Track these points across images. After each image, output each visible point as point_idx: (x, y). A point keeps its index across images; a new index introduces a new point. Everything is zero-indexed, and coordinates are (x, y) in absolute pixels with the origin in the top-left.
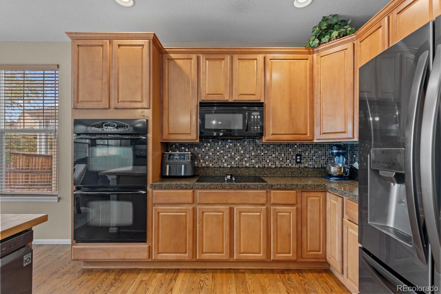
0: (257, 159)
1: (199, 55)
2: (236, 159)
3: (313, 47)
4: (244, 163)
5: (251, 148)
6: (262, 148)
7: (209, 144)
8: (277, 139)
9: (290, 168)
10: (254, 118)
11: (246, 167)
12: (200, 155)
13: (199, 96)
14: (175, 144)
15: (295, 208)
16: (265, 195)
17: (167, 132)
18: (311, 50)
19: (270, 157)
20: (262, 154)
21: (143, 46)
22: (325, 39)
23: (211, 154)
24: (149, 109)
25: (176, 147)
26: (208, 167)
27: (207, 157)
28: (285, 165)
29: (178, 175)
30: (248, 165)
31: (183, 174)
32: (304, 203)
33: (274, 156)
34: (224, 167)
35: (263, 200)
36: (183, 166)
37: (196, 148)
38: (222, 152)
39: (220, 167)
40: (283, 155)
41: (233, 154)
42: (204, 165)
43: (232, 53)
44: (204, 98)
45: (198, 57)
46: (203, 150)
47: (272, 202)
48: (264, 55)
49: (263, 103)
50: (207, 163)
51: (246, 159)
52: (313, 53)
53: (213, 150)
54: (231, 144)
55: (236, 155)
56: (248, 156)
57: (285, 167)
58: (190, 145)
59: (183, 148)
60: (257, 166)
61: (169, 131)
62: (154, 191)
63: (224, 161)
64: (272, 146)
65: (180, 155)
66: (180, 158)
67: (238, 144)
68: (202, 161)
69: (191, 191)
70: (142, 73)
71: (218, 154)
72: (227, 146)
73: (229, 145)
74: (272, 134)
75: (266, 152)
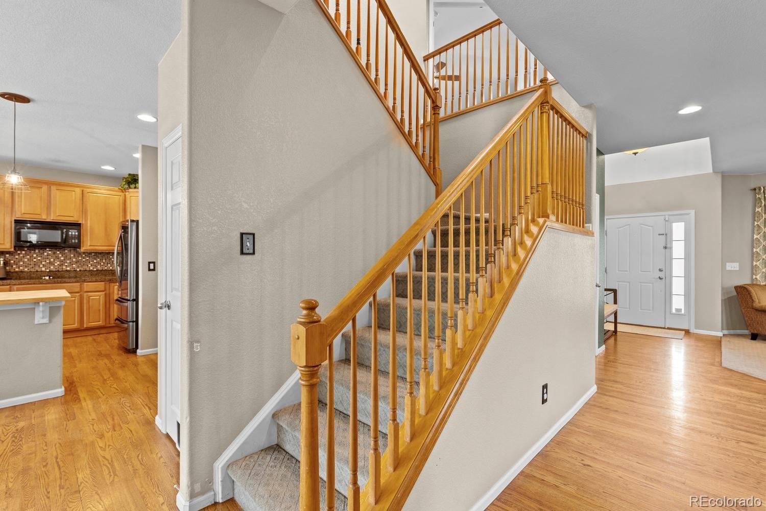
0: (78, 264)
2: (56, 264)
3: (125, 189)
4: (64, 267)
5: (72, 255)
6: (84, 256)
7: (23, 252)
8: (94, 249)
9: (111, 270)
10: (72, 235)
11: (66, 270)
12: (12, 262)
13: (14, 214)
15: (104, 293)
16: (79, 286)
18: (123, 190)
19: (91, 263)
20: (84, 260)
22: (131, 186)
23: (26, 260)
26: (22, 272)
27: (21, 263)
28: (106, 268)
30: (68, 269)
32: (111, 290)
33: (95, 261)
34: (42, 271)
35: (78, 290)
37: (8, 256)
38: (39, 258)
39: (37, 271)
40: (104, 261)
41: (52, 260)
42: (17, 270)
43: (50, 184)
44: (19, 216)
46: (17, 257)
47: (85, 290)
48: (82, 189)
49: (80, 224)
50: (21, 268)
51: (66, 264)
52: (126, 192)
53: (28, 257)
54: (50, 252)
55: (55, 261)
56: (68, 261)
57: (106, 270)
60: (78, 270)
63: (41, 266)
64: (93, 254)
67: (58, 252)
68: (15, 266)
69: (8, 287)
71: (35, 260)
72: (45, 254)
73: (48, 253)
74: (90, 246)
75: (88, 258)
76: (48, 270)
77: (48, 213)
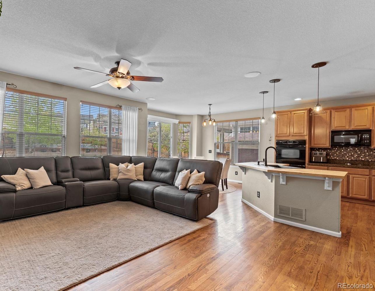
0: (370, 157)
1: (331, 110)
2: (355, 156)
4: (360, 158)
5: (366, 151)
6: (374, 151)
7: (336, 149)
10: (365, 137)
12: (331, 154)
13: (331, 128)
14: (316, 148)
16: (368, 171)
17: (313, 143)
20: (374, 154)
21: (304, 113)
23: (338, 153)
24: (307, 135)
25: (316, 150)
26: (336, 160)
27: (335, 155)
29: (319, 161)
30: (363, 159)
31: (322, 161)
34: (346, 160)
35: (367, 173)
36: (322, 158)
37: (328, 150)
38: (345, 152)
39: (344, 160)
41: (353, 153)
42: (333, 158)
44: (333, 128)
45: (330, 111)
46: (333, 151)
47: (373, 175)
48: (373, 106)
49: (371, 130)
50: (335, 157)
53: (339, 151)
54: (351, 149)
55: (355, 154)
56: (363, 155)
58: (325, 149)
59: (321, 150)
60: (370, 160)
61: (314, 143)
62: (309, 166)
63: (346, 157)
65: (320, 153)
66: (320, 155)
67: (357, 149)
68: (332, 156)
69: (327, 167)
70: (304, 123)
71: (343, 153)
72: (349, 150)
73: (350, 149)
76: (350, 160)
77: (350, 125)
